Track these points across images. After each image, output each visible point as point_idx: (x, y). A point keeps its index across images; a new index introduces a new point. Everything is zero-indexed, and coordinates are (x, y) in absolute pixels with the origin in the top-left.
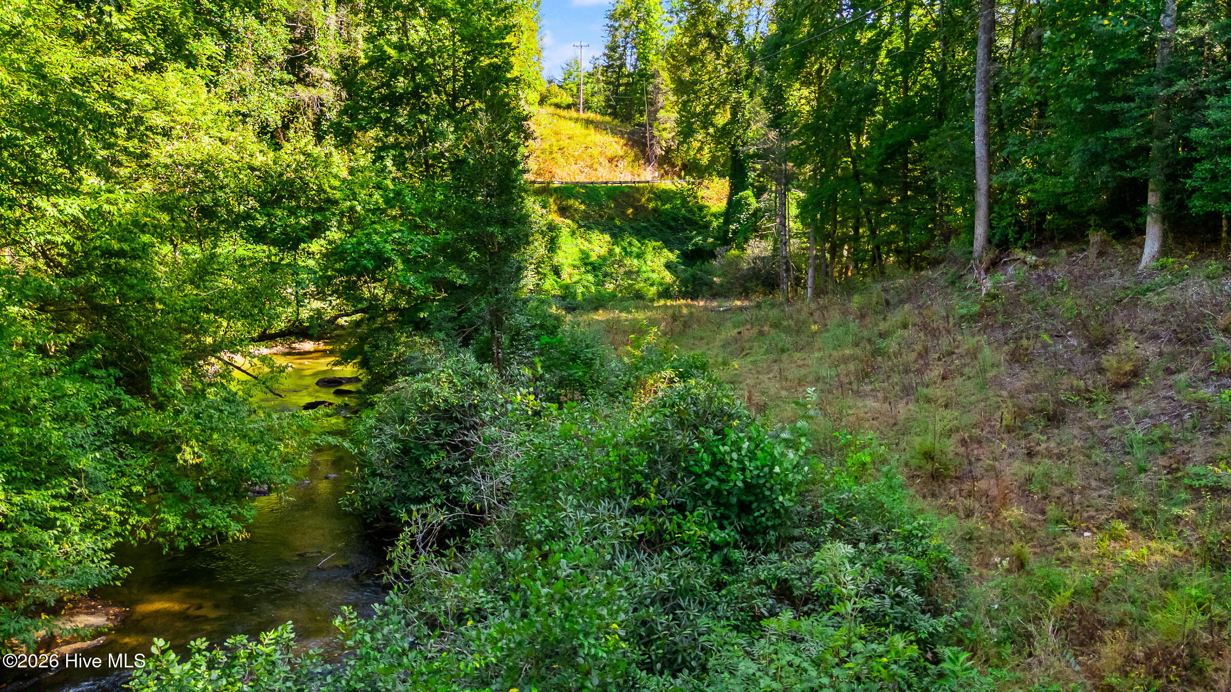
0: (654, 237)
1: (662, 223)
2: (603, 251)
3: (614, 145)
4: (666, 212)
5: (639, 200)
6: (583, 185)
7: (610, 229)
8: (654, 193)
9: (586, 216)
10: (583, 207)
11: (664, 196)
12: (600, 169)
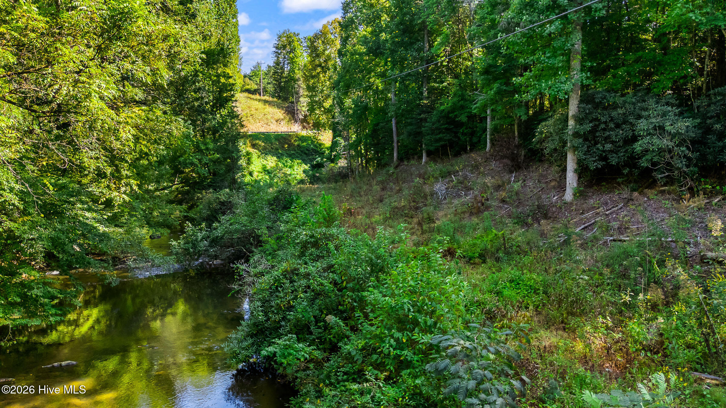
0: (297, 158)
1: (302, 151)
2: (273, 165)
3: (279, 113)
4: (303, 147)
5: (290, 141)
6: (263, 134)
7: (276, 154)
8: (298, 138)
9: (265, 148)
10: (263, 144)
11: (303, 139)
12: (272, 125)
